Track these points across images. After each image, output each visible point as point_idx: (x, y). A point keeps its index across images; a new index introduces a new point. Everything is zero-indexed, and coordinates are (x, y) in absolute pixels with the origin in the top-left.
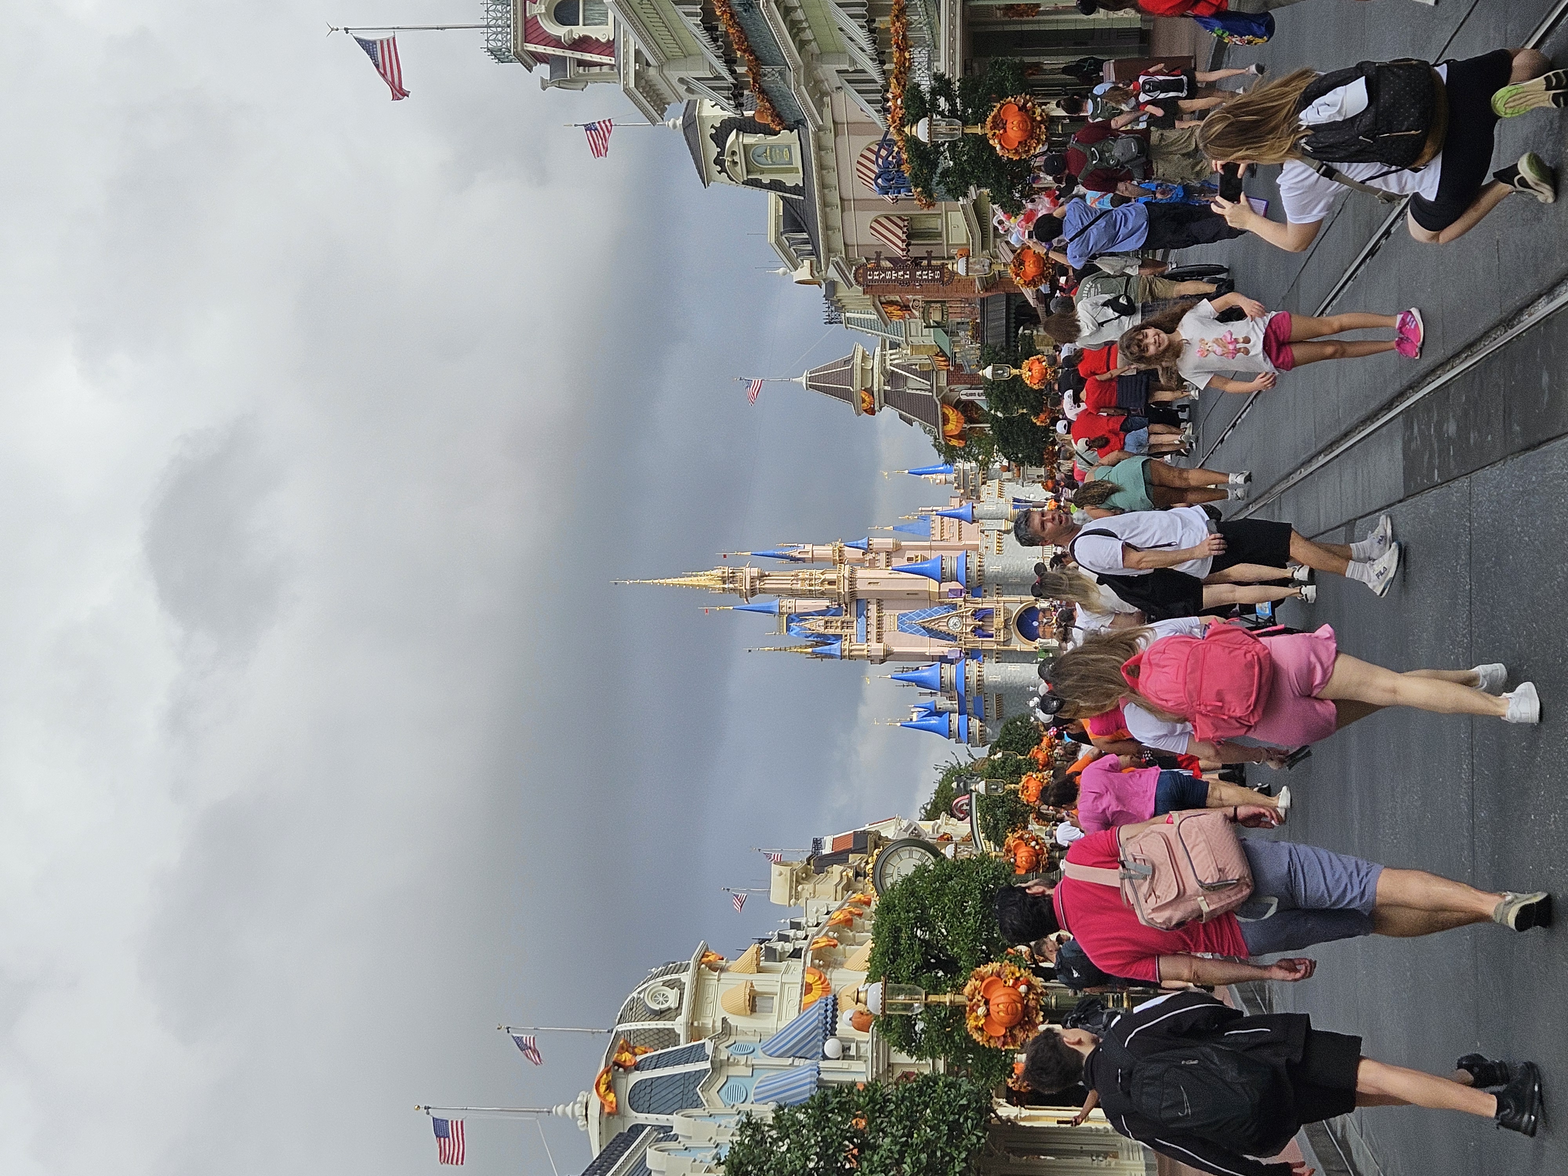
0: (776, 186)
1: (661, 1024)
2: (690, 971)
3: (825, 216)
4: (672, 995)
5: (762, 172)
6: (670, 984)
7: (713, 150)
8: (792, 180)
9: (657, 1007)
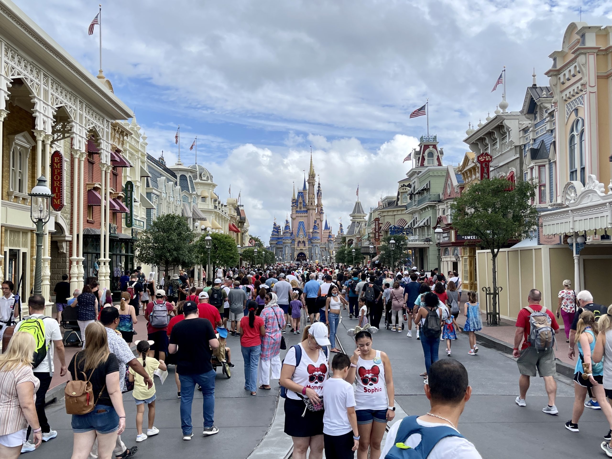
0: (398, 199)
1: (198, 176)
2: (211, 182)
3: (390, 211)
4: (205, 178)
5: (401, 196)
6: (208, 177)
7: (406, 184)
8: (399, 203)
9: (202, 175)
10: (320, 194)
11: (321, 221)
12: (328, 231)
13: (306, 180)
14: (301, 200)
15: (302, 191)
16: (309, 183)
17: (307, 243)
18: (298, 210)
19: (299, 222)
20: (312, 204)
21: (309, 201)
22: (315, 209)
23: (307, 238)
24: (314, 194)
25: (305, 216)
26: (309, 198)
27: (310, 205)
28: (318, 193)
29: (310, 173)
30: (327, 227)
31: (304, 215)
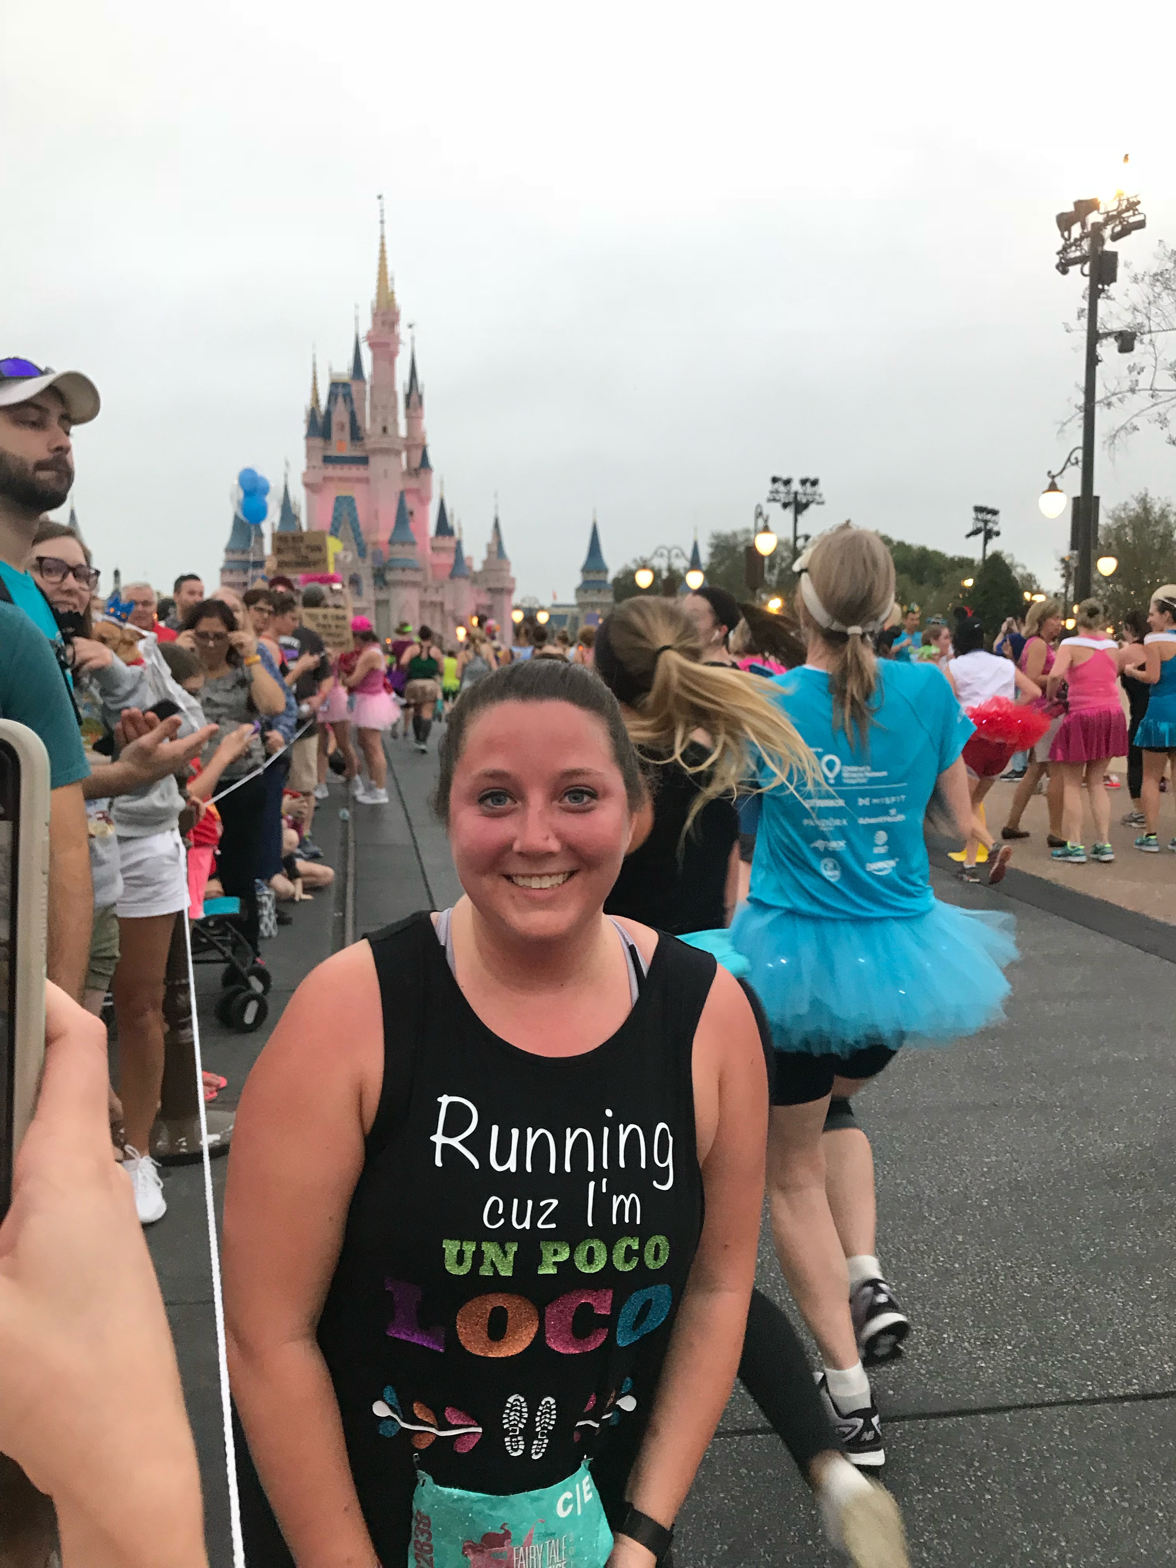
10: (414, 399)
11: (424, 501)
12: (448, 542)
13: (363, 334)
14: (341, 415)
15: (346, 378)
16: (372, 346)
17: (367, 582)
18: (333, 452)
19: (337, 499)
20: (385, 430)
21: (373, 420)
22: (398, 453)
23: (369, 562)
24: (394, 394)
25: (359, 480)
26: (374, 407)
27: (379, 430)
28: (408, 397)
29: (378, 307)
30: (444, 528)
31: (355, 471)
